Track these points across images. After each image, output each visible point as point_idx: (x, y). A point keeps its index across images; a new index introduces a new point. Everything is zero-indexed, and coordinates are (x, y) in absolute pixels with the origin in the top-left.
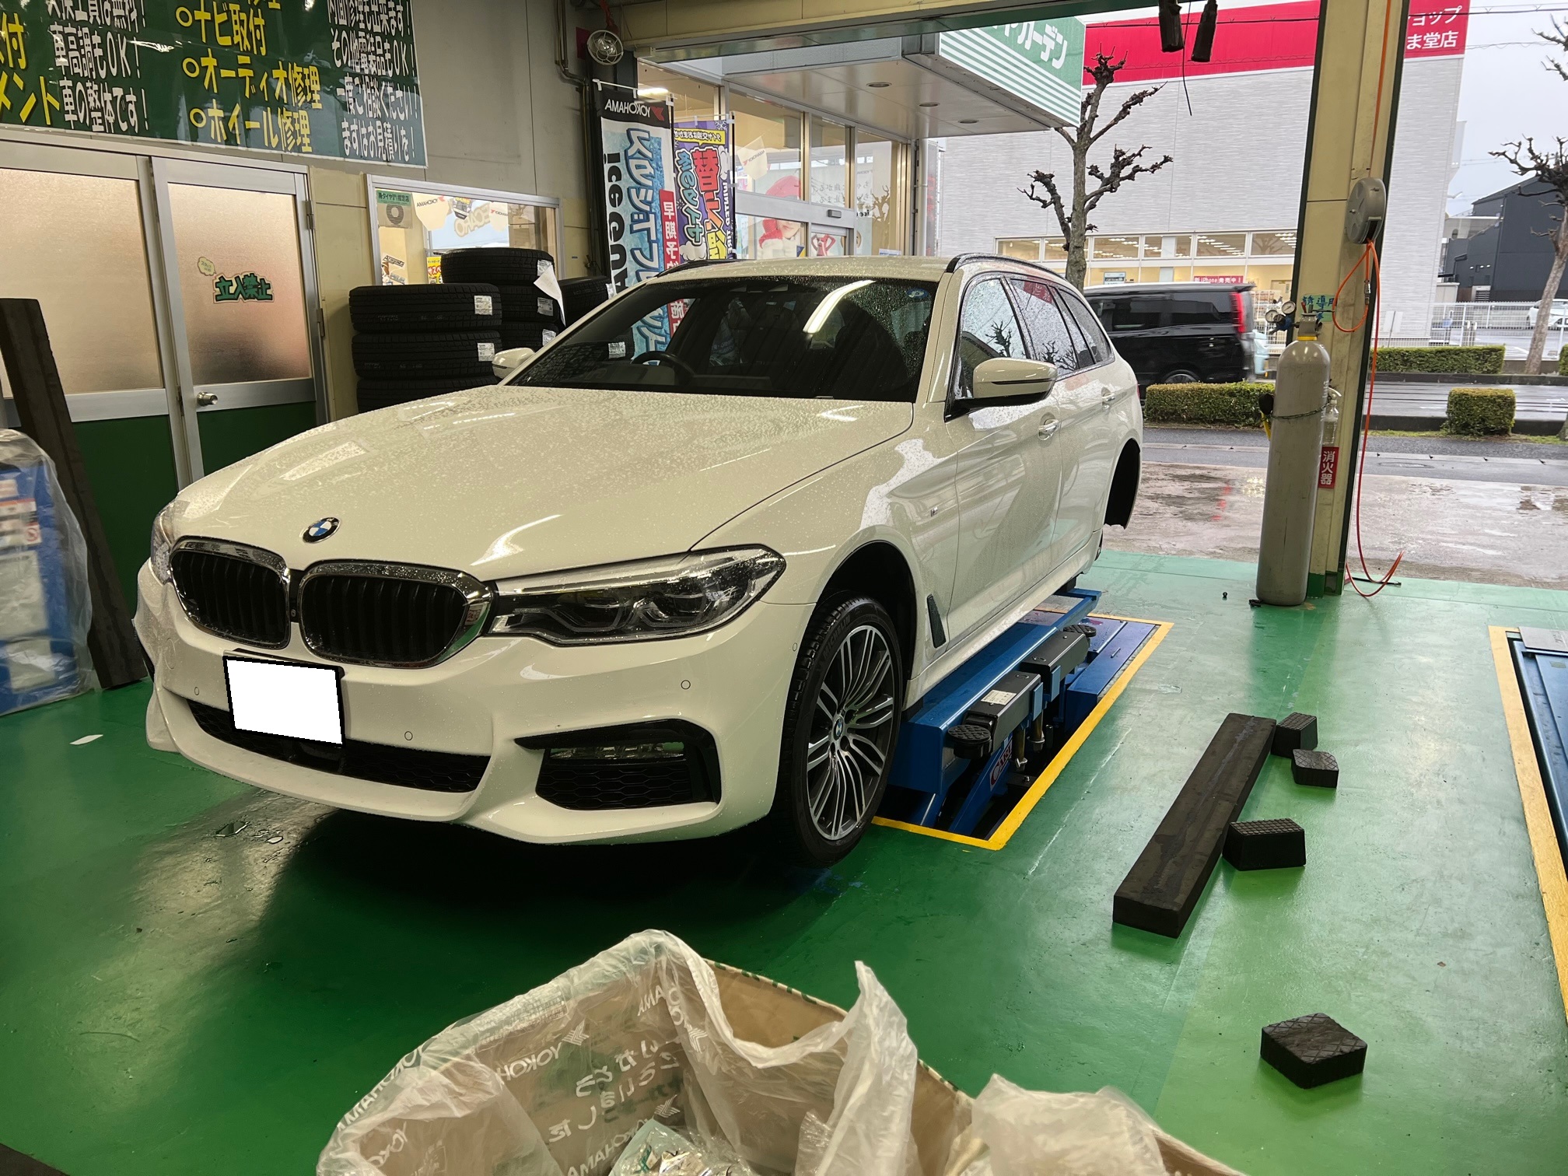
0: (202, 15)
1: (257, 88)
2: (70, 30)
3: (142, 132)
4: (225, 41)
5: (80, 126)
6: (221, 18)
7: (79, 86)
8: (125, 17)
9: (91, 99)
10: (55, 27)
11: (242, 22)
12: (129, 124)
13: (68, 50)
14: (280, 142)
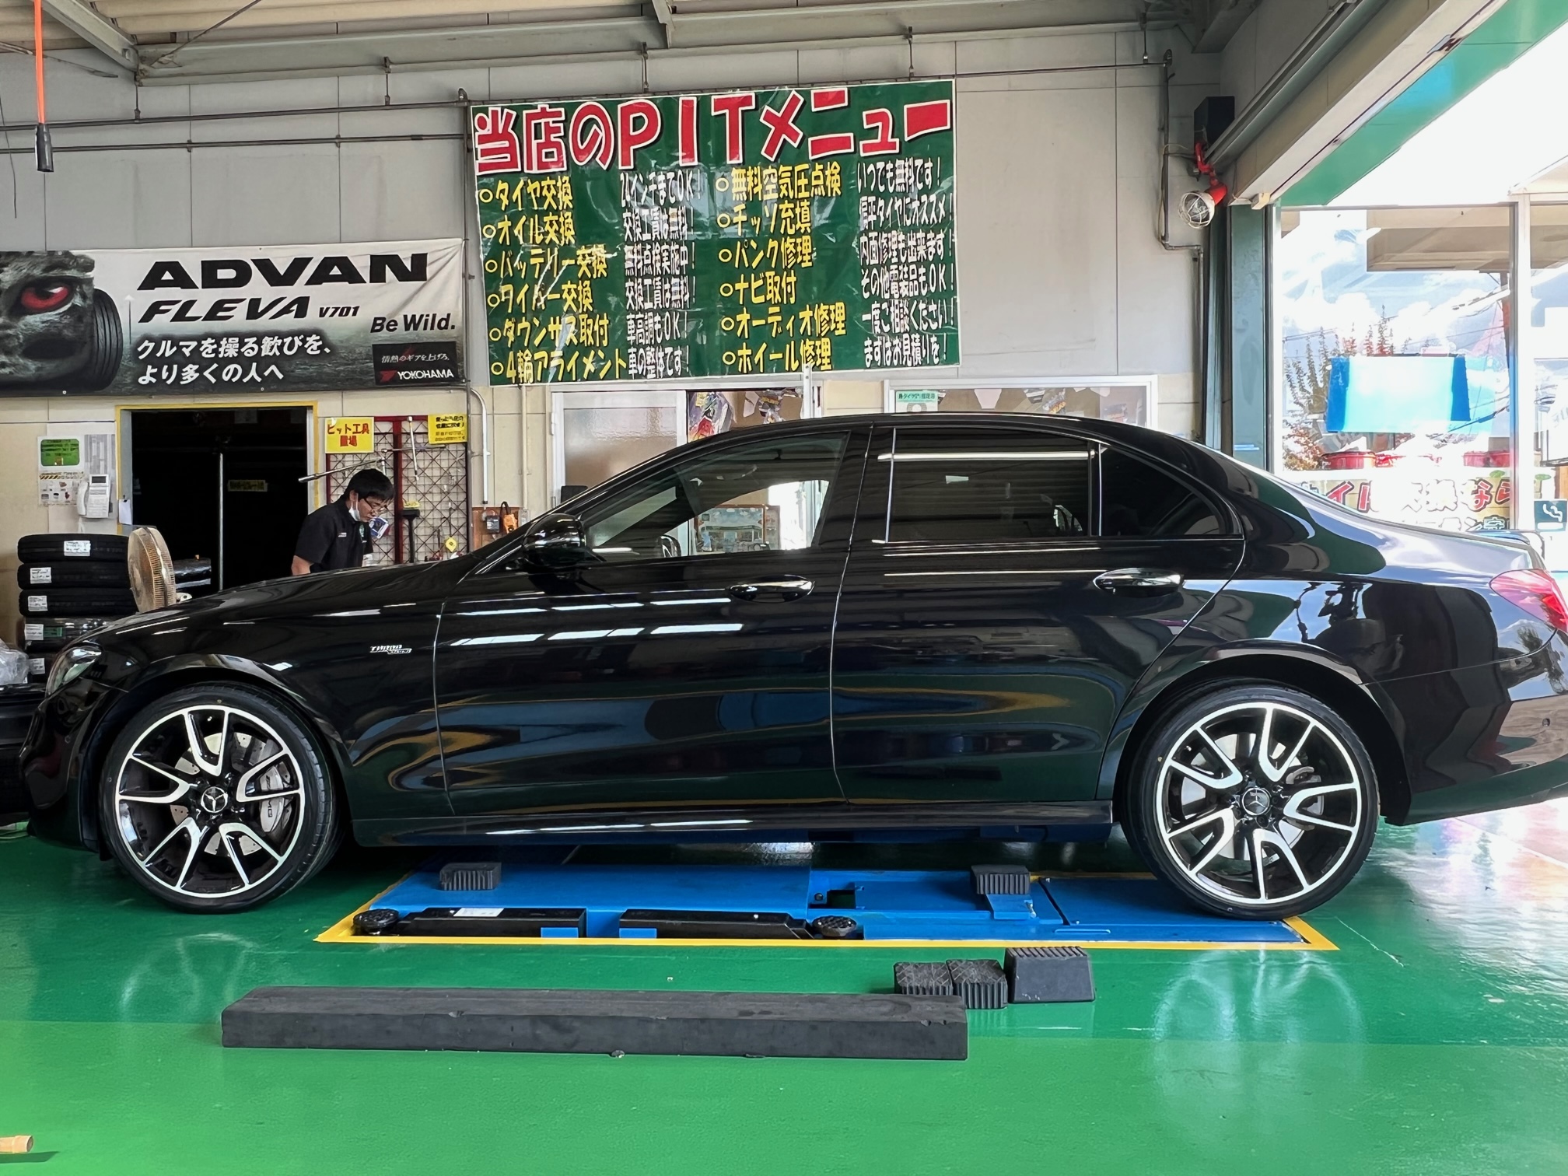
0: (741, 286)
1: (783, 328)
2: (638, 316)
3: (684, 374)
4: (761, 299)
5: (638, 376)
6: (754, 285)
7: (641, 351)
8: (680, 300)
9: (648, 358)
10: (631, 316)
11: (775, 284)
12: (674, 371)
13: (636, 328)
14: (800, 365)
